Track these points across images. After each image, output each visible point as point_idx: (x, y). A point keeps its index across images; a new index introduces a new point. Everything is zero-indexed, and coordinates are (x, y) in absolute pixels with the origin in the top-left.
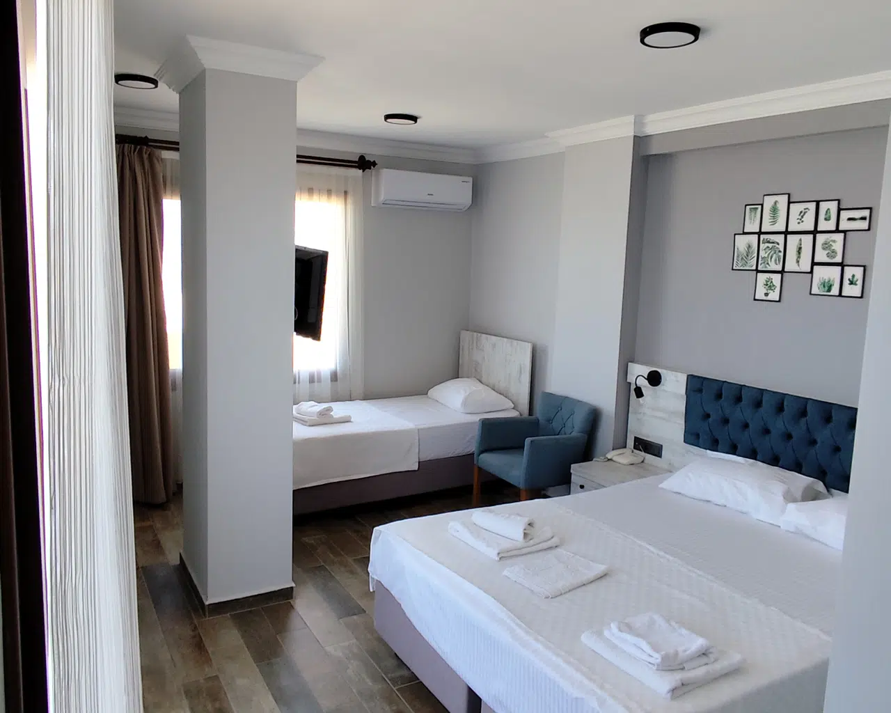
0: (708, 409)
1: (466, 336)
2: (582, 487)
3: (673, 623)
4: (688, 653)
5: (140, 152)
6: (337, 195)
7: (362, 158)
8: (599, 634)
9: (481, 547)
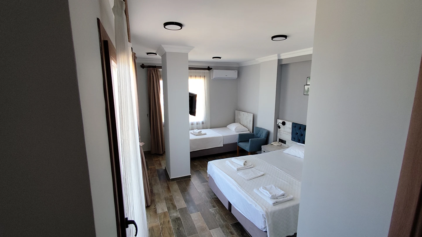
0: (298, 132)
1: (236, 112)
2: (264, 152)
3: (277, 187)
4: (279, 194)
5: (154, 70)
6: (203, 77)
7: (209, 67)
8: (258, 189)
9: (233, 167)
